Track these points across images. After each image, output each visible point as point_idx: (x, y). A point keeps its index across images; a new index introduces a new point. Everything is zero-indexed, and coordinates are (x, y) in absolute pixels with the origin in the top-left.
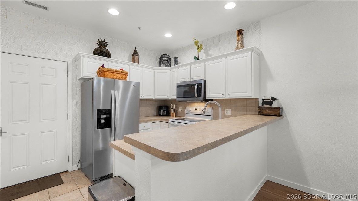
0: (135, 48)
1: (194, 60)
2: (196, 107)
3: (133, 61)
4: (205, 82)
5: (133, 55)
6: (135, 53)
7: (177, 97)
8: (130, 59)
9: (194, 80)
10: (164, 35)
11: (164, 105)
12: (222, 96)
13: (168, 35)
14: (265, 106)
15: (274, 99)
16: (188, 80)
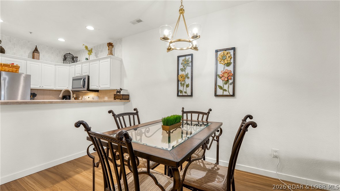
0: (36, 46)
1: (86, 60)
2: (89, 96)
3: (33, 58)
4: (89, 77)
5: (34, 52)
6: (36, 50)
7: (72, 88)
8: (31, 55)
9: (83, 75)
10: (58, 39)
11: (67, 95)
12: (97, 87)
13: (62, 40)
14: (118, 94)
15: (121, 89)
16: (80, 75)
